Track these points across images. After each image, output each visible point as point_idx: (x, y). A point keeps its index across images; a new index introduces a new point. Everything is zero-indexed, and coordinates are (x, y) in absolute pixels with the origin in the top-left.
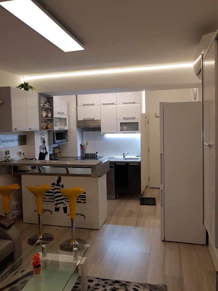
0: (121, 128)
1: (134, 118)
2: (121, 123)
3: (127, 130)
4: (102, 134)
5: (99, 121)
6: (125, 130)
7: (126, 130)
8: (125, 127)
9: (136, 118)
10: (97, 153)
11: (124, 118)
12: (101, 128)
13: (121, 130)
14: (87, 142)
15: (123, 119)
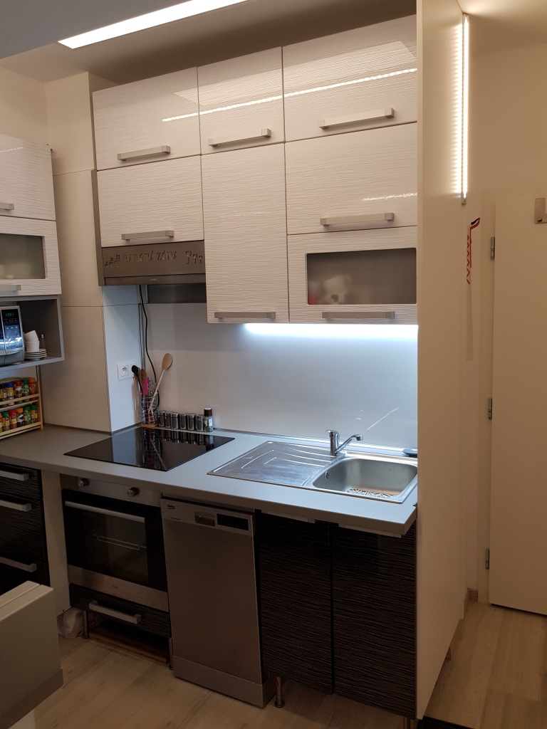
0: (315, 285)
1: (390, 222)
2: (310, 257)
3: (350, 300)
4: (211, 319)
5: (195, 250)
6: (335, 299)
7: (341, 297)
8: (335, 283)
9: (401, 219)
10: (208, 413)
11: (329, 228)
12: (204, 285)
13: (312, 299)
14: (167, 357)
15: (321, 228)
